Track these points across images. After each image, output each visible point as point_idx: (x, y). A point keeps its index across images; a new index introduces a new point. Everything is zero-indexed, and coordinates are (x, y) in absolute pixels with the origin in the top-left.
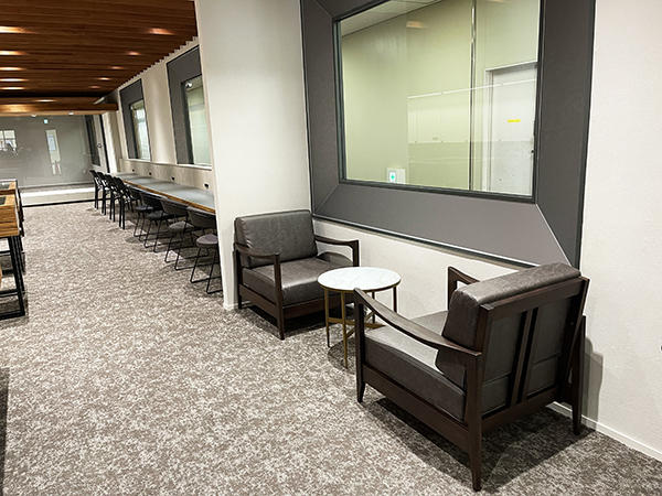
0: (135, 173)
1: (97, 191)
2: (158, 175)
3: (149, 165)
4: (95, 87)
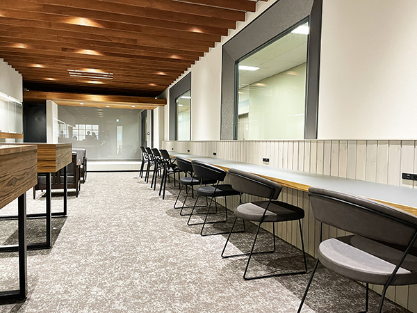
0: (173, 151)
4: (152, 85)
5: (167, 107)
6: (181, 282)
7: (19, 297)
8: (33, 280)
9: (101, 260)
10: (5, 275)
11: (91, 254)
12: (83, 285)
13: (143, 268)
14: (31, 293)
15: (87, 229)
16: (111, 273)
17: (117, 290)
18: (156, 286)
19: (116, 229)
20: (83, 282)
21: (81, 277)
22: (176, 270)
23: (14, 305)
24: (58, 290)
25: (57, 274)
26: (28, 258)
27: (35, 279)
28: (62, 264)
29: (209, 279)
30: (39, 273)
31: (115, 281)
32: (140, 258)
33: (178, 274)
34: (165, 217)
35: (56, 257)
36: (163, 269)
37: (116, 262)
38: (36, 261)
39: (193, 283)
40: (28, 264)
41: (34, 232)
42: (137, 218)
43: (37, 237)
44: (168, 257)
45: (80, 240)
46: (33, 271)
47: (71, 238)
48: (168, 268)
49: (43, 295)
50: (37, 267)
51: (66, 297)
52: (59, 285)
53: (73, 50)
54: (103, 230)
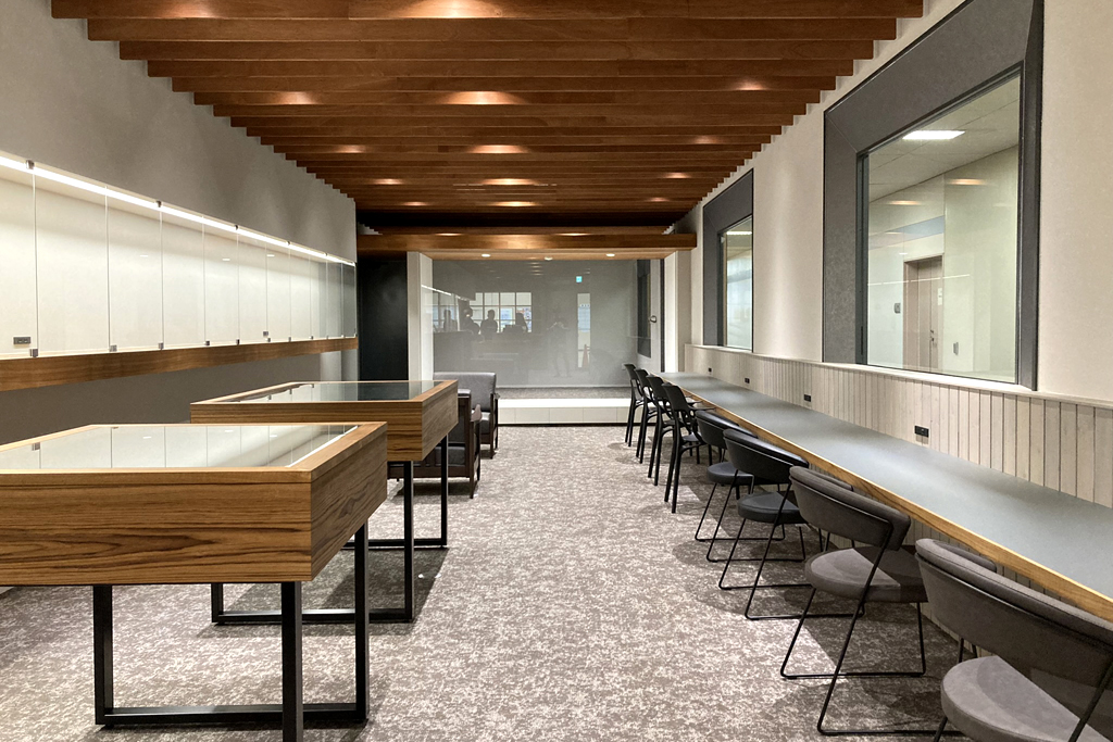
0: (712, 376)
1: (633, 407)
2: (767, 384)
3: (747, 360)
4: (658, 200)
5: (698, 253)
6: (670, 724)
7: (355, 715)
8: (380, 687)
9: (511, 657)
10: (328, 672)
11: (492, 642)
12: (472, 705)
13: (596, 683)
14: (376, 710)
15: (487, 582)
16: (529, 687)
17: (536, 724)
18: (616, 724)
19: (550, 586)
20: (473, 700)
21: (468, 689)
22: (667, 695)
23: (346, 731)
24: (424, 710)
25: (424, 678)
26: (371, 637)
27: (383, 685)
28: (434, 657)
29: (736, 723)
30: (391, 672)
31: (534, 706)
32: (592, 660)
33: (669, 705)
34: (669, 563)
35: (423, 642)
36: (640, 691)
37: (541, 665)
38: (385, 646)
39: (700, 728)
40: (371, 653)
41: (382, 583)
42: (602, 562)
43: (388, 594)
44: (657, 663)
45: (471, 607)
46: (379, 668)
47: (454, 603)
48: (651, 690)
49: (396, 719)
50: (387, 659)
51: (439, 726)
52: (427, 702)
53: (462, 148)
54: (520, 586)
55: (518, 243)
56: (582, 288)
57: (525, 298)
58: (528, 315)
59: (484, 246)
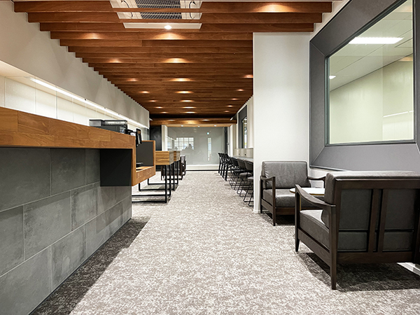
3: (245, 150)
4: (226, 112)
5: (237, 125)
55: (191, 122)
56: (209, 136)
57: (192, 139)
58: (192, 144)
59: (182, 123)
